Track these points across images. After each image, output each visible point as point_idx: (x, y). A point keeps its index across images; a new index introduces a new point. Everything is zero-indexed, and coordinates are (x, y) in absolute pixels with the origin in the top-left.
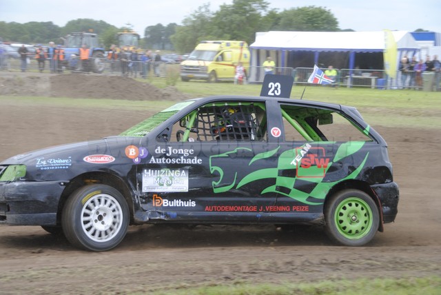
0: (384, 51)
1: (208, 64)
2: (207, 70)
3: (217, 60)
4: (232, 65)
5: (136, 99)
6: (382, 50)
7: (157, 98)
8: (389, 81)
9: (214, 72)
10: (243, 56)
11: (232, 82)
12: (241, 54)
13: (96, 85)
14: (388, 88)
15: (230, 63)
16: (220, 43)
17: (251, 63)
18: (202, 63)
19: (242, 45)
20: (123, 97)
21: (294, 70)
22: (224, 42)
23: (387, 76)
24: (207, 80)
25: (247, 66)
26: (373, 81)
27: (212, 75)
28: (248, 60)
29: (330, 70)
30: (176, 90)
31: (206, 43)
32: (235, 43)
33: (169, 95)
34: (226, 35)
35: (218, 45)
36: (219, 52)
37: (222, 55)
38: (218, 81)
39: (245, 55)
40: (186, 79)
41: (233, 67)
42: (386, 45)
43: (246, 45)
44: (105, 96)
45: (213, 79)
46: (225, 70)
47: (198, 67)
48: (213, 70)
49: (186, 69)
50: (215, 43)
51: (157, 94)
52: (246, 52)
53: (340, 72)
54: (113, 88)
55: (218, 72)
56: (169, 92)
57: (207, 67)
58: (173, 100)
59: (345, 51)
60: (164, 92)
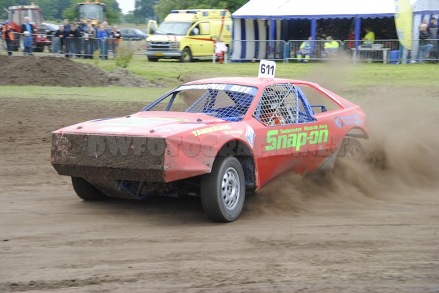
0: (396, 16)
1: (179, 39)
2: (179, 47)
3: (192, 33)
4: (211, 40)
5: (73, 86)
6: (393, 14)
7: (102, 83)
8: (405, 53)
9: (187, 49)
10: (225, 28)
11: (211, 61)
12: (223, 25)
13: (21, 69)
14: (404, 62)
15: (208, 37)
16: (195, 13)
17: (233, 36)
18: (172, 38)
19: (224, 14)
20: (56, 83)
21: (288, 44)
22: (200, 12)
23: (402, 47)
24: (180, 59)
25: (229, 41)
26: (385, 53)
27: (185, 53)
28: (230, 33)
29: (330, 42)
30: (127, 73)
31: (177, 12)
32: (214, 13)
33: (117, 79)
34: (221, 3)
35: (193, 15)
36: (193, 24)
37: (197, 27)
38: (193, 60)
39: (228, 26)
40: (153, 59)
41: (212, 42)
42: (397, 8)
43: (228, 14)
44: (33, 82)
45: (187, 58)
46: (201, 45)
47: (167, 43)
48: (187, 47)
49: (153, 47)
50: (188, 12)
51: (101, 79)
52: (229, 22)
53: (343, 44)
54: (45, 72)
55: (193, 49)
56: (117, 76)
57: (179, 43)
58: (122, 86)
59: (349, 18)
60: (111, 75)
